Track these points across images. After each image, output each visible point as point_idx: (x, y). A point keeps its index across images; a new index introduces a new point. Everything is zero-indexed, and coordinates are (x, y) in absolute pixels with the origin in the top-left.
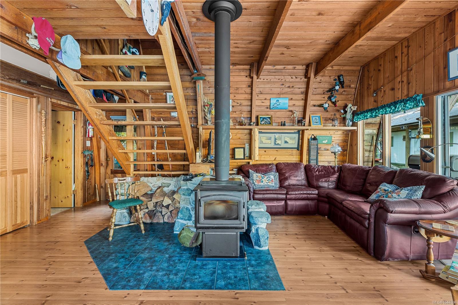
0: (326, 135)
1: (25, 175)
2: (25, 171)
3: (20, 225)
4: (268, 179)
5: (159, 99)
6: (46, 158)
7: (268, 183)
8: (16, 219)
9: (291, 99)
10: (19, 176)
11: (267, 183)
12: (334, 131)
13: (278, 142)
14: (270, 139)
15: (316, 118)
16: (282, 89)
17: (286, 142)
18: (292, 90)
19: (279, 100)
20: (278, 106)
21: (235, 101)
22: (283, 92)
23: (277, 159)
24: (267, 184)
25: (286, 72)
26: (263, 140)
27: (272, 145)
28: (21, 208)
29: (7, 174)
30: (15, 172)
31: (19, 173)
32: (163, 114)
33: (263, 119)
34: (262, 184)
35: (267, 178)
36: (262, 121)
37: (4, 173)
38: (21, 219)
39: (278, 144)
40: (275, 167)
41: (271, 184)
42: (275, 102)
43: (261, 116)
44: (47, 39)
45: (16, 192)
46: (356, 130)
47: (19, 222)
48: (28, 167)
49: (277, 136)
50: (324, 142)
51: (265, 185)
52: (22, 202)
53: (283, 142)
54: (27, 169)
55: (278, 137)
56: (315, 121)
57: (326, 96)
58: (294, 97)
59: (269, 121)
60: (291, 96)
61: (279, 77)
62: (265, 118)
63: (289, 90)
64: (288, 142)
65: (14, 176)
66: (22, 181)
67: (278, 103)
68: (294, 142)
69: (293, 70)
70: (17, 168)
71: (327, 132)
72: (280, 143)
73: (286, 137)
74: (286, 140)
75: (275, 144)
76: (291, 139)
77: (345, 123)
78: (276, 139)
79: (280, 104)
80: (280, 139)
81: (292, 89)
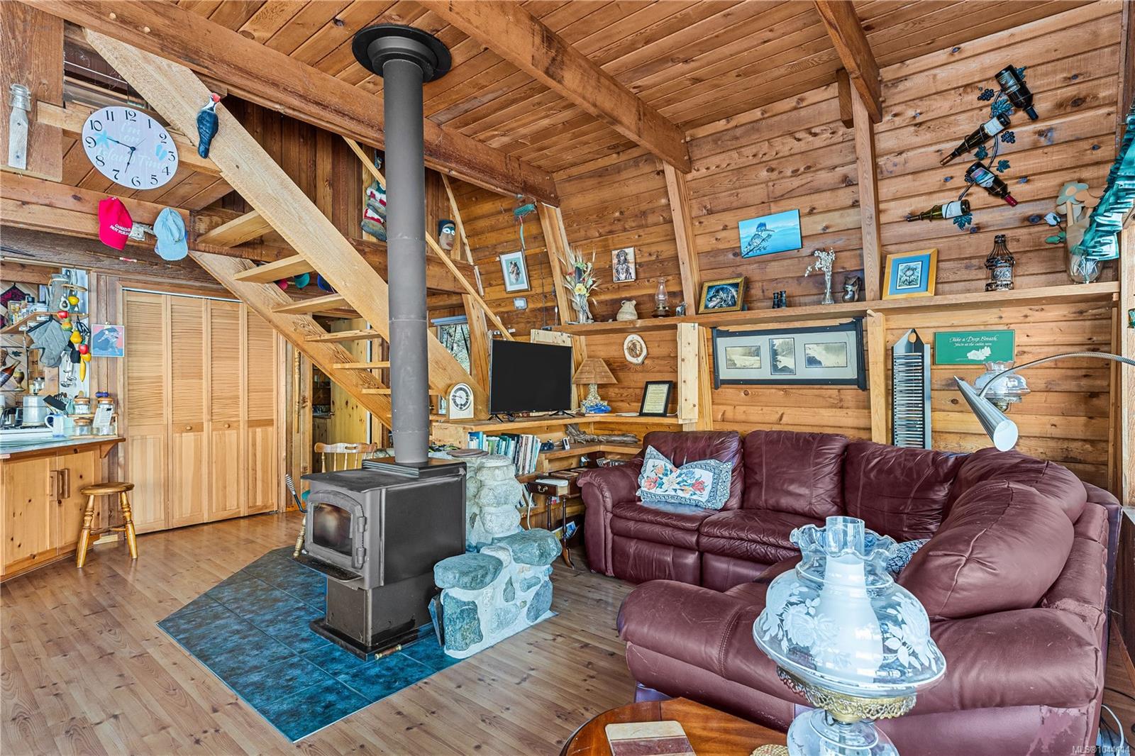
0: (982, 328)
1: (270, 429)
2: (269, 423)
3: (261, 509)
4: (680, 479)
5: (493, 272)
6: (304, 402)
7: (680, 493)
8: (255, 498)
9: (812, 212)
10: (259, 430)
11: (675, 490)
12: (1025, 310)
13: (784, 361)
14: (756, 352)
15: (912, 265)
16: (771, 184)
17: (812, 361)
18: (809, 179)
19: (764, 225)
20: (764, 244)
21: (644, 249)
22: (778, 193)
23: (785, 420)
24: (673, 493)
25: (770, 128)
26: (733, 357)
27: (766, 374)
28: (263, 481)
29: (239, 425)
30: (252, 424)
31: (259, 426)
32: (503, 304)
33: (717, 291)
34: (659, 491)
35: (679, 476)
36: (711, 298)
37: (235, 424)
38: (263, 499)
39: (785, 369)
40: (734, 445)
41: (688, 496)
42: (753, 231)
43: (711, 284)
44: (112, 227)
45: (255, 455)
46: (1115, 298)
47: (259, 503)
48: (275, 417)
49: (778, 341)
50: (972, 355)
51: (668, 496)
52: (265, 471)
53: (802, 361)
54: (272, 420)
55: (781, 345)
56: (905, 278)
57: (958, 171)
58: (821, 201)
59: (733, 297)
60: (806, 203)
61: (753, 149)
62: (722, 289)
63: (796, 182)
64: (820, 363)
65: (251, 430)
66: (265, 439)
67: (764, 235)
68: (841, 360)
69: (794, 113)
70: (254, 417)
71: (990, 316)
72: (791, 366)
73: (813, 345)
74: (812, 353)
75: (775, 368)
76: (829, 348)
77: (1066, 270)
78: (775, 354)
79: (769, 236)
80: (791, 351)
81: (807, 178)
